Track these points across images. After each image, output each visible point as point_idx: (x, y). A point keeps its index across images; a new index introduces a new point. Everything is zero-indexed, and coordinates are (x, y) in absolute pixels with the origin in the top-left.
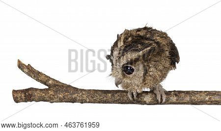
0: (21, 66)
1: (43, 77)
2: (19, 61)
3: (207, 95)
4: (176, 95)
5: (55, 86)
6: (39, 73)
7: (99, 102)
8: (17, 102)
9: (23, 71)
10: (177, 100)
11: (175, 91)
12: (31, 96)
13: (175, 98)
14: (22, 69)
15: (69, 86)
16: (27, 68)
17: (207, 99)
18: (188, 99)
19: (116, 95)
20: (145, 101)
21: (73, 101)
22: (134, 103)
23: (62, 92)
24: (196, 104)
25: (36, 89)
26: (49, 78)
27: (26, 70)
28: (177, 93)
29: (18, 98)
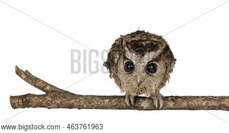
0: (19, 72)
1: (40, 83)
2: (17, 67)
3: (204, 100)
4: (173, 101)
5: (52, 91)
6: (37, 79)
7: (96, 108)
8: (14, 108)
9: (21, 77)
10: (174, 105)
11: (172, 96)
12: (28, 102)
13: (172, 103)
14: (20, 76)
15: (67, 92)
16: (25, 74)
17: (204, 104)
18: (185, 104)
19: (113, 101)
20: (142, 107)
21: (71, 107)
22: (131, 109)
23: (60, 98)
24: (194, 109)
25: (34, 95)
26: (47, 84)
27: (24, 76)
28: (175, 99)
29: (15, 104)
